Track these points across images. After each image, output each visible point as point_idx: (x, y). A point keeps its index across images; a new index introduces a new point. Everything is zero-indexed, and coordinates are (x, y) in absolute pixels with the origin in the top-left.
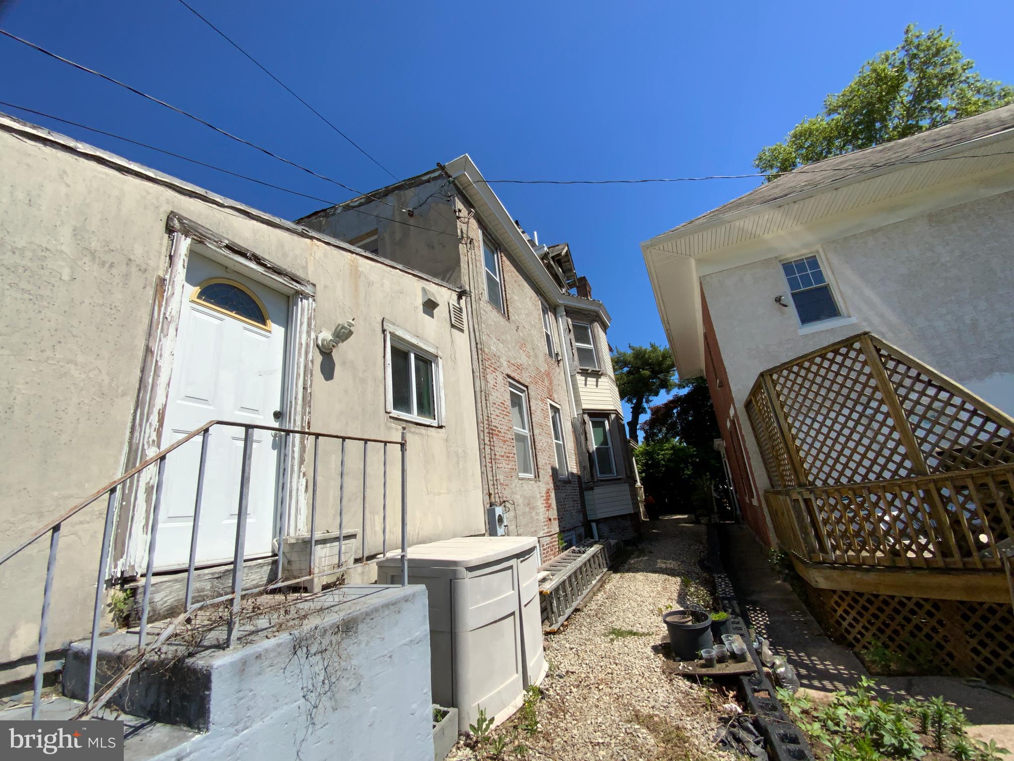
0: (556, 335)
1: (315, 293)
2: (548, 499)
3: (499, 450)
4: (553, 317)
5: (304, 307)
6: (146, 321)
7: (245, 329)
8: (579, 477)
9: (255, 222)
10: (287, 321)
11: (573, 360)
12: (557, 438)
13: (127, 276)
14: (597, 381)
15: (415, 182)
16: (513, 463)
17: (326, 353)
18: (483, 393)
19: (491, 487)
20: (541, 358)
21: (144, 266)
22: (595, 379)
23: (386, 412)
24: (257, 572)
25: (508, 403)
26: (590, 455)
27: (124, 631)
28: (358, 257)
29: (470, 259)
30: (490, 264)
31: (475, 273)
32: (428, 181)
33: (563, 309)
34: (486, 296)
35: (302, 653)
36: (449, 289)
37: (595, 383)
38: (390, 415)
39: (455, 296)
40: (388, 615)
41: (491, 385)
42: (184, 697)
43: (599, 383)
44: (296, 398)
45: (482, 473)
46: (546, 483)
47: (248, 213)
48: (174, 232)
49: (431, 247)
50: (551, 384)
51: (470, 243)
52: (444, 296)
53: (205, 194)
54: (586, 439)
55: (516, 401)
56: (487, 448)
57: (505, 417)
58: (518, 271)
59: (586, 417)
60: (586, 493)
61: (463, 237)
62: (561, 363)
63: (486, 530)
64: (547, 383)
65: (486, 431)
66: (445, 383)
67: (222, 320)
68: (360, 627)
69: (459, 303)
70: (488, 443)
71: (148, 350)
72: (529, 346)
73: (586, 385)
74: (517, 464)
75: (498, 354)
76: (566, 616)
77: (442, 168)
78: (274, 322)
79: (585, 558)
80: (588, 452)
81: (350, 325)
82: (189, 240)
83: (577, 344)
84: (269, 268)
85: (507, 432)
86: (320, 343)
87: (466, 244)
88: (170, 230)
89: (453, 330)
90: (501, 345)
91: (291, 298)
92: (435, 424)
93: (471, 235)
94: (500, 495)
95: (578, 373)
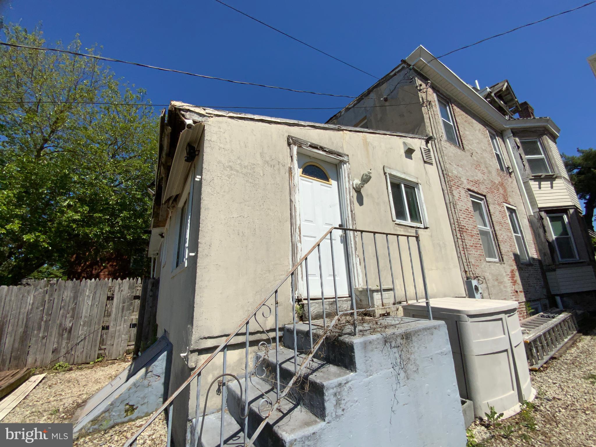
0: (505, 153)
1: (349, 160)
2: (513, 277)
3: (469, 242)
4: (501, 140)
5: (345, 168)
6: (288, 188)
7: (321, 185)
8: (539, 261)
9: (318, 130)
10: (338, 178)
11: (525, 170)
12: (515, 232)
13: (279, 170)
14: (552, 184)
15: (387, 78)
16: (481, 251)
17: (358, 190)
18: (451, 204)
19: (466, 267)
20: (494, 173)
21: (284, 164)
22: (549, 183)
23: (393, 221)
24: (345, 304)
25: (471, 209)
26: (550, 244)
27: (301, 322)
28: (366, 134)
29: (430, 115)
30: (445, 115)
31: (435, 124)
32: (395, 75)
33: (510, 131)
34: (445, 137)
35: (388, 345)
36: (419, 139)
37: (550, 186)
38: (395, 222)
39: (424, 142)
40: (426, 335)
41: (456, 197)
42: (341, 354)
43: (554, 185)
44: (348, 217)
45: (458, 257)
46: (510, 265)
47: (315, 126)
48: (290, 145)
49: (402, 116)
50: (505, 191)
51: (429, 105)
52: (417, 144)
53: (297, 123)
54: (545, 231)
55: (476, 206)
56: (460, 241)
57: (470, 219)
58: (466, 113)
59: (543, 214)
60: (548, 274)
61: (424, 102)
62: (513, 174)
63: (466, 294)
64: (501, 191)
65: (457, 229)
66: (425, 200)
67: (312, 182)
68: (414, 338)
69: (427, 146)
70: (460, 237)
71: (291, 201)
72: (483, 167)
73: (540, 188)
74: (483, 251)
75: (459, 175)
76: (545, 361)
77: (404, 62)
78: (332, 179)
79: (555, 321)
80: (548, 241)
81: (370, 173)
82: (296, 147)
83: (527, 157)
84: (327, 152)
85: (473, 229)
86: (355, 186)
87: (426, 106)
88: (289, 144)
89: (426, 165)
90: (461, 169)
91: (338, 166)
92: (422, 226)
93: (429, 99)
94: (474, 272)
95: (531, 179)
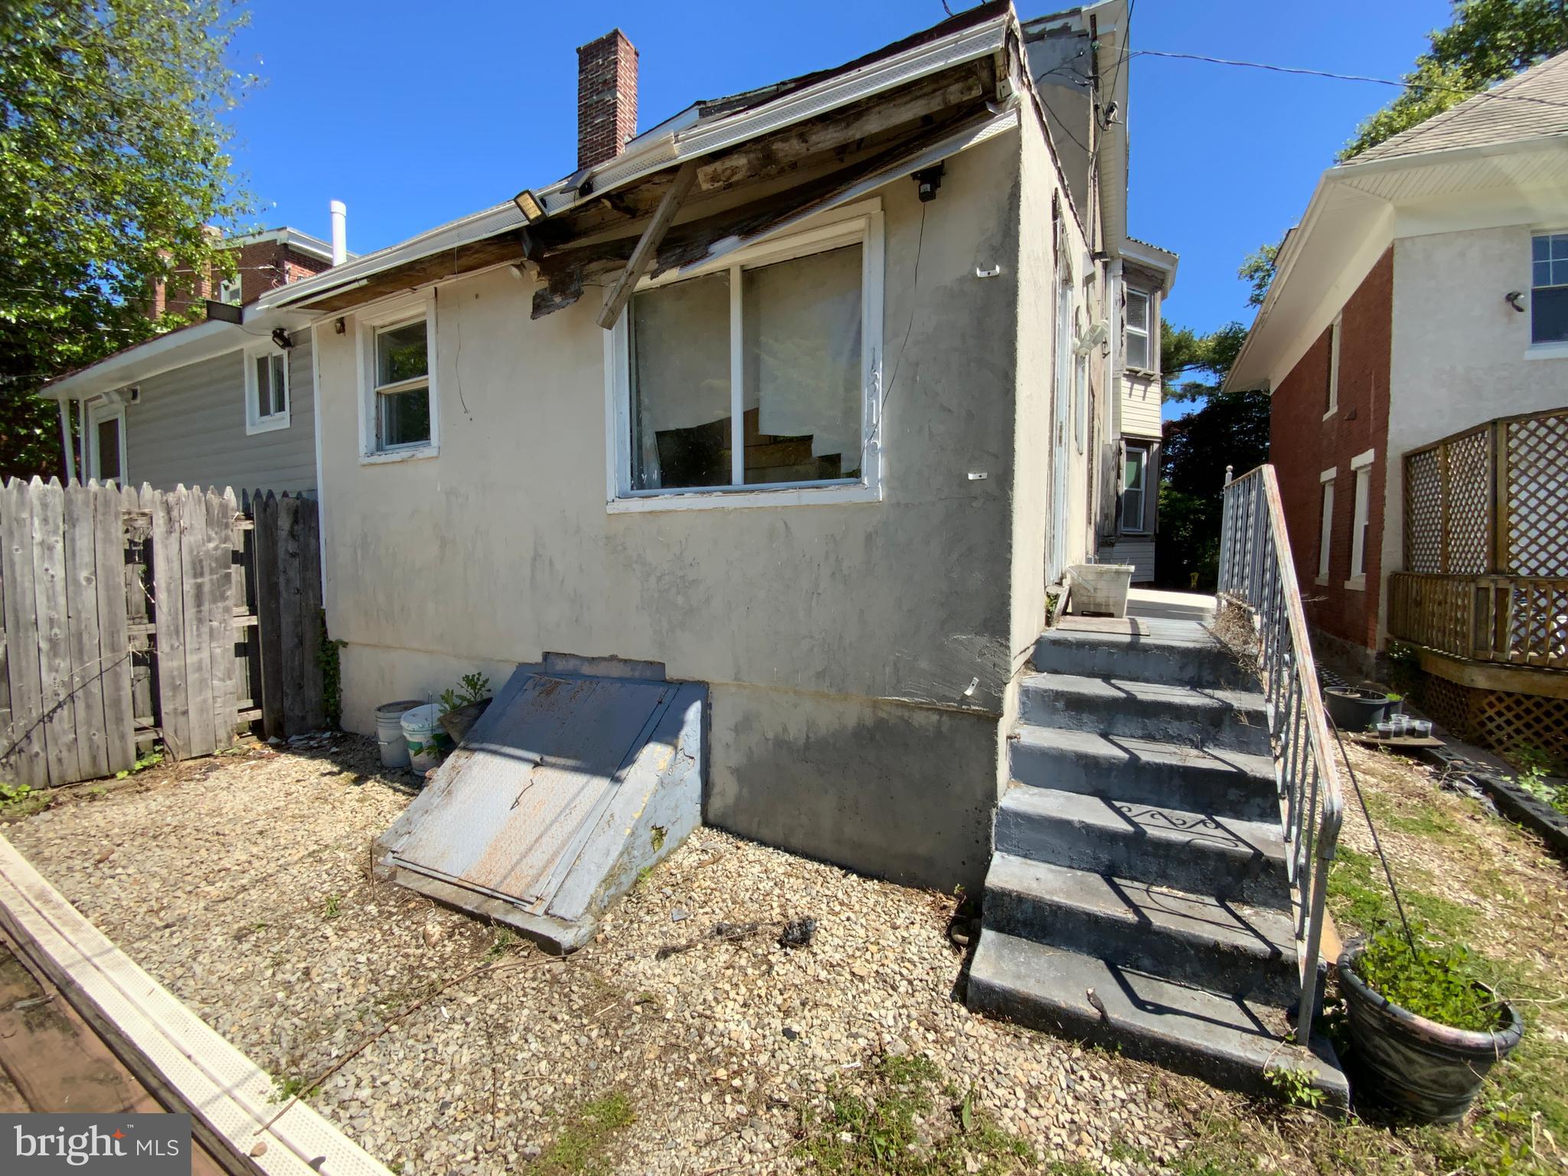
11: (1120, 356)
14: (1145, 391)
22: (1143, 387)
26: (1118, 500)
33: (1120, 265)
37: (1142, 393)
43: (1146, 394)
54: (1117, 476)
59: (1123, 444)
60: (1102, 550)
61: (1094, 153)
73: (1130, 393)
80: (1116, 494)
83: (1128, 327)
95: (1125, 375)
